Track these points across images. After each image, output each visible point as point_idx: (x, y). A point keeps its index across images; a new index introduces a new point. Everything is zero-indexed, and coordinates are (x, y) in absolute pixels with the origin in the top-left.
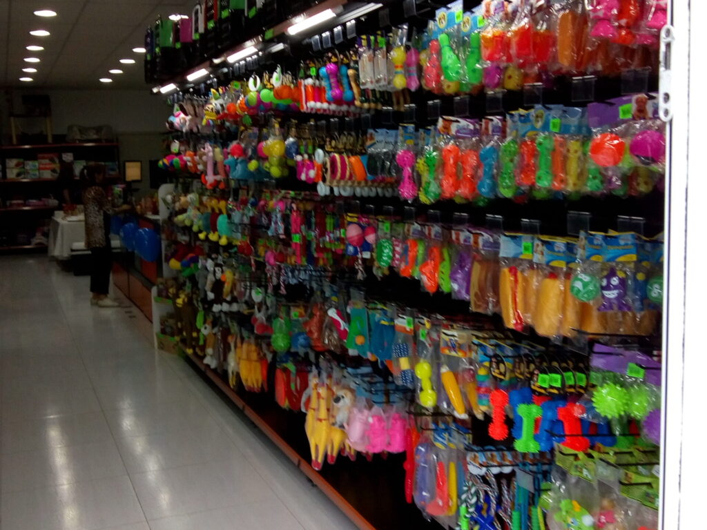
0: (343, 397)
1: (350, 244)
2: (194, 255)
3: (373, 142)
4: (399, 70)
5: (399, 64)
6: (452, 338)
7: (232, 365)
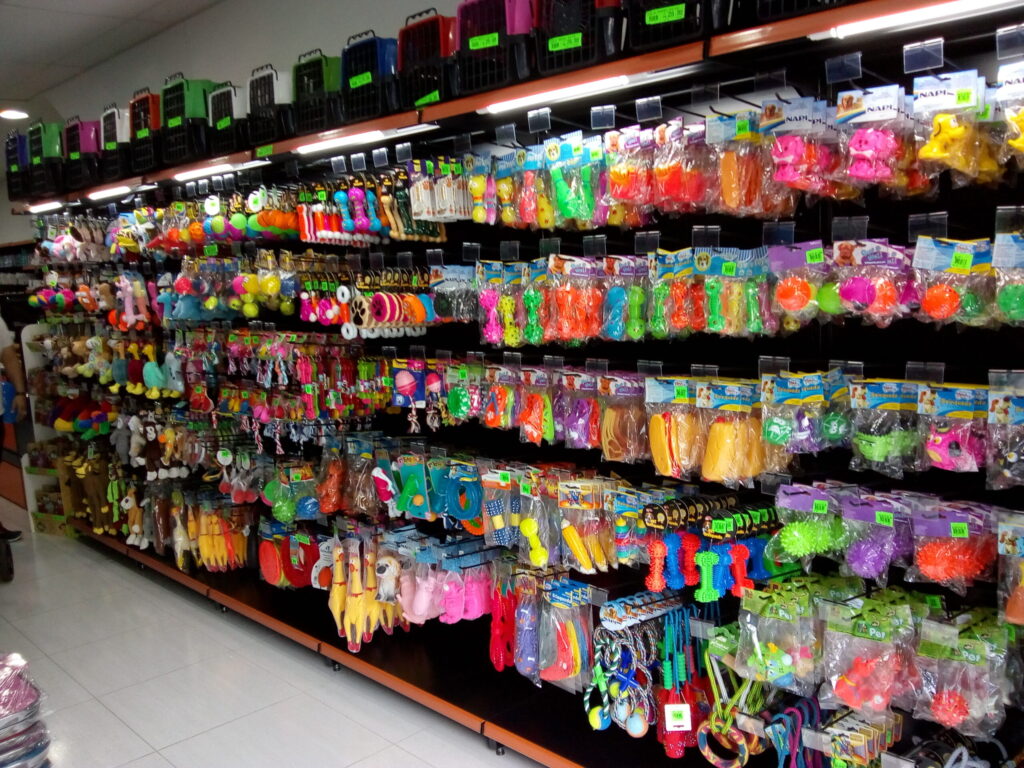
0: (387, 565)
1: (399, 394)
2: (100, 413)
3: (439, 280)
4: (480, 201)
5: (479, 195)
6: (574, 490)
7: (180, 542)
